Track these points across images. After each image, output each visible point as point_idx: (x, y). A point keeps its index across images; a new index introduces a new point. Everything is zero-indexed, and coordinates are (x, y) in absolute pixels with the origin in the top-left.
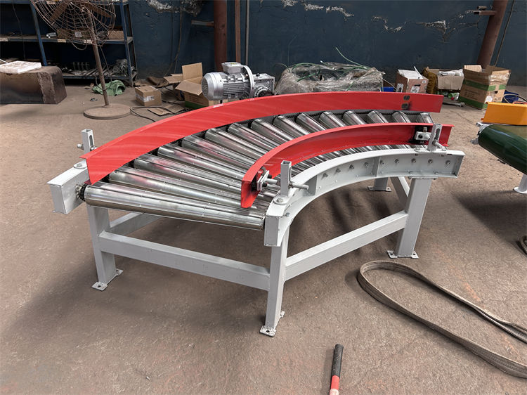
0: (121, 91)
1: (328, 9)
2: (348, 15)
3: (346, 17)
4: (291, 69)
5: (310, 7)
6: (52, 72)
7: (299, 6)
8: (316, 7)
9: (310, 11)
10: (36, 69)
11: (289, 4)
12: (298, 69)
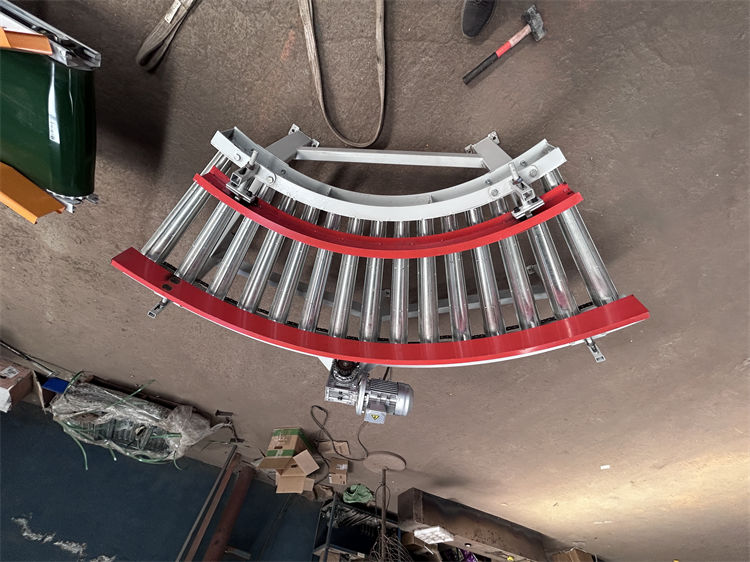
0: (352, 489)
1: (49, 538)
2: (23, 521)
3: (27, 518)
4: (171, 457)
5: (74, 548)
6: (411, 522)
7: (93, 552)
8: (65, 546)
9: (79, 541)
10: (420, 529)
11: (106, 559)
12: (159, 456)
